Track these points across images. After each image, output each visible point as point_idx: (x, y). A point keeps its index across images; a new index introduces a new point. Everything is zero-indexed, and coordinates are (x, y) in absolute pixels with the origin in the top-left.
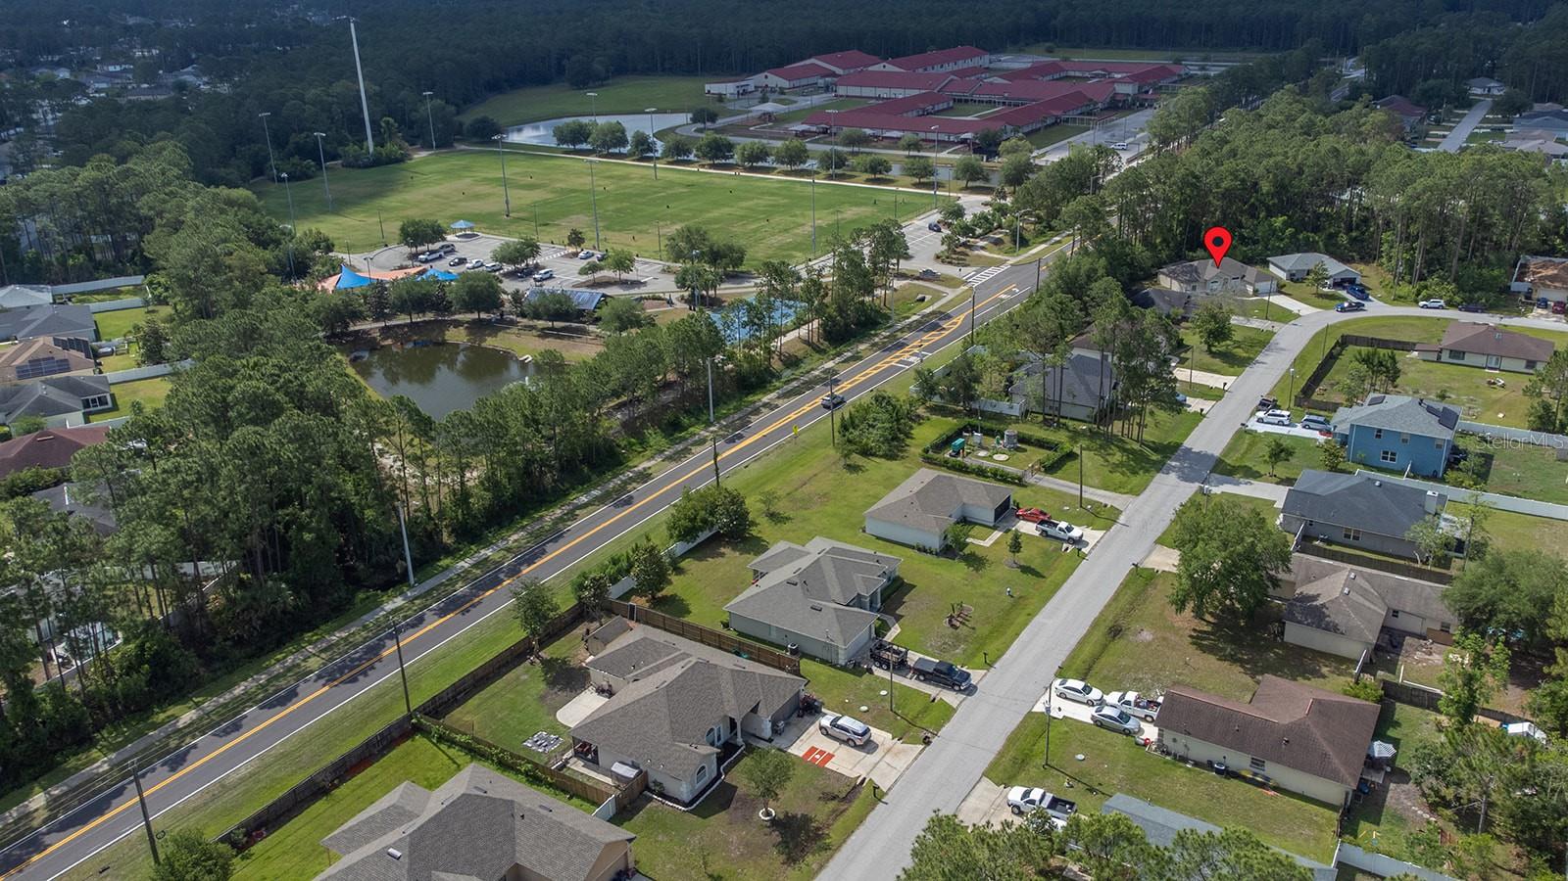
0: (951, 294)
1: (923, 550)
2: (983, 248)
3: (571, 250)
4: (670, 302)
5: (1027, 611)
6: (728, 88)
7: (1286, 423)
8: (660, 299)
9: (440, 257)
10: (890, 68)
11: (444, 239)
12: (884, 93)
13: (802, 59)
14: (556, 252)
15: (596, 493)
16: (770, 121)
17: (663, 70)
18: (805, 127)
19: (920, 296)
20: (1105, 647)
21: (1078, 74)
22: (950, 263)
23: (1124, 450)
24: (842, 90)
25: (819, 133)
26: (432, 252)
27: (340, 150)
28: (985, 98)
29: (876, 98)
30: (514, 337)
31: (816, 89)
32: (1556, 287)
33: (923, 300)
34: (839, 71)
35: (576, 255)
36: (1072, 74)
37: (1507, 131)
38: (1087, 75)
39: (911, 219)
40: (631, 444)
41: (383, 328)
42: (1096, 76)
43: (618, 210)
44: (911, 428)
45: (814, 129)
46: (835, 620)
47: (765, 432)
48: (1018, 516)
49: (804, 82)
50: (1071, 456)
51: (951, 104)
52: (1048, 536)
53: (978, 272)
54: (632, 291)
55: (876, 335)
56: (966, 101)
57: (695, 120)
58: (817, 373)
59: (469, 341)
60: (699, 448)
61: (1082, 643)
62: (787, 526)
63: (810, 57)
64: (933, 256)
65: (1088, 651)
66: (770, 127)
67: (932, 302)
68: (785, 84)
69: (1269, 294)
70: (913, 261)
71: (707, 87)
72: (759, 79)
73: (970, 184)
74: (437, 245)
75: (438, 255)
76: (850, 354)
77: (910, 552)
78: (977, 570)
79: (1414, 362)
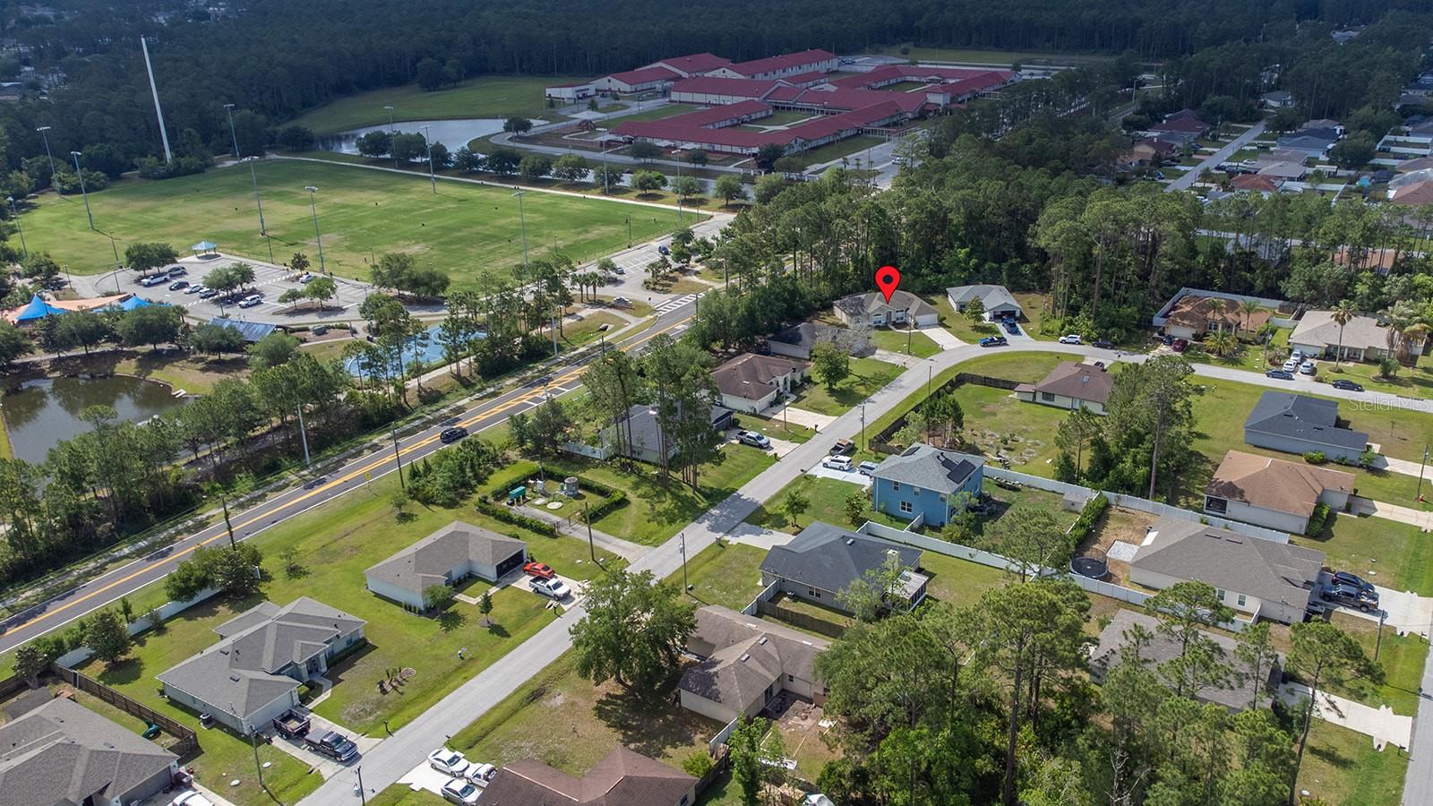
0: (633, 322)
1: (408, 608)
2: (697, 273)
3: (298, 272)
4: (354, 332)
5: (464, 675)
6: (567, 93)
7: (846, 468)
8: (346, 328)
9: (166, 281)
10: (731, 74)
11: (175, 262)
12: (713, 99)
13: (651, 62)
14: (283, 275)
15: (142, 544)
16: (587, 129)
17: (522, 71)
18: (612, 137)
19: (604, 325)
20: (515, 711)
21: (915, 79)
22: (654, 289)
23: (675, 496)
24: (675, 96)
25: (625, 143)
26: (160, 275)
27: (136, 161)
28: (807, 105)
29: (706, 104)
30: (178, 370)
31: (654, 94)
32: (1184, 325)
33: (605, 329)
34: (685, 75)
35: (298, 278)
36: (909, 78)
37: (1272, 149)
38: (923, 80)
39: (650, 240)
40: (214, 489)
41: (55, 360)
42: (931, 81)
43: (373, 228)
44: (491, 472)
45: (621, 139)
46: (246, 691)
47: (346, 478)
48: (525, 571)
49: (646, 86)
50: (623, 503)
51: (771, 112)
52: (539, 592)
53: (673, 300)
54: (325, 319)
55: (531, 369)
56: (789, 109)
57: (507, 128)
58: (445, 411)
59: (136, 374)
60: (275, 494)
61: (493, 709)
62: (303, 580)
63: (658, 60)
64: (642, 282)
65: (497, 715)
66: (585, 136)
67: (613, 331)
68: (626, 87)
69: (928, 326)
70: (621, 287)
71: (549, 91)
72: (603, 83)
73: (731, 202)
74: (167, 268)
75: (163, 278)
76: (492, 390)
77: (399, 611)
78: (447, 630)
79: (1013, 401)
